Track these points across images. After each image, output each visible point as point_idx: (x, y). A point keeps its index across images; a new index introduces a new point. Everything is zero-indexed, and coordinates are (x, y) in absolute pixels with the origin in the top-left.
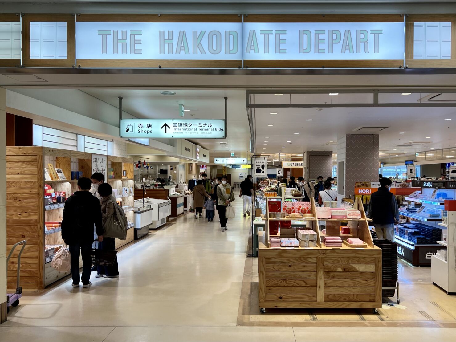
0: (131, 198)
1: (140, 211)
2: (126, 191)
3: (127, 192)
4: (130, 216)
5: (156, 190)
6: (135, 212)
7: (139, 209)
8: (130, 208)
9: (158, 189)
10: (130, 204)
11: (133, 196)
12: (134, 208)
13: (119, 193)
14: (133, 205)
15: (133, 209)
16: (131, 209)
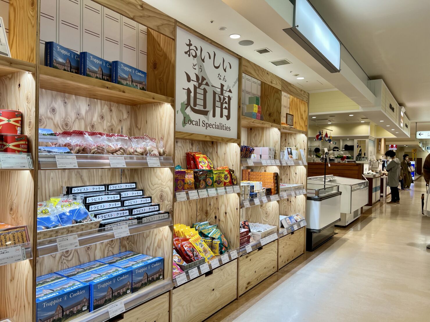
0: (302, 170)
1: (318, 197)
2: (291, 154)
3: (291, 157)
4: (299, 205)
5: (344, 165)
6: (309, 198)
7: (318, 192)
8: (299, 188)
9: (346, 162)
10: (299, 182)
11: (305, 166)
12: (307, 189)
13: (273, 156)
14: (304, 183)
15: (305, 191)
16: (301, 191)
